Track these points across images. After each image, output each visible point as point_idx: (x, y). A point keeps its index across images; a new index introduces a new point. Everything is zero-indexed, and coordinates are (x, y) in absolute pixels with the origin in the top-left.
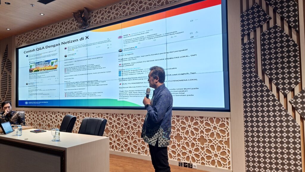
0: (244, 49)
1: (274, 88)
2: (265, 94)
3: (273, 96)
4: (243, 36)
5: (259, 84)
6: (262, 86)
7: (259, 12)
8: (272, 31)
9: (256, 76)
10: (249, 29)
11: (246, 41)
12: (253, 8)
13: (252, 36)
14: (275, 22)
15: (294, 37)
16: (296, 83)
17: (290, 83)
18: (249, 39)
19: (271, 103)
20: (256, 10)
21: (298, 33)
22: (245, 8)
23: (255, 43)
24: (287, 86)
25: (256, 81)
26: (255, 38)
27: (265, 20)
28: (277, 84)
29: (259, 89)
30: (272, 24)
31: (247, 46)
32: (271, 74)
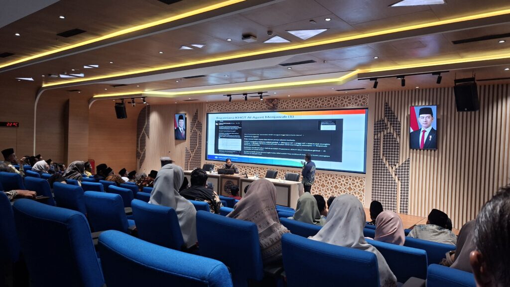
0: (375, 142)
1: (387, 163)
2: (383, 166)
3: (386, 167)
4: (375, 134)
5: (380, 161)
6: (382, 162)
7: (383, 123)
8: (389, 135)
9: (379, 157)
10: (378, 132)
11: (376, 137)
12: (380, 121)
13: (379, 136)
14: (390, 131)
15: (398, 140)
16: (397, 162)
17: (394, 162)
18: (377, 137)
19: (385, 171)
20: (382, 122)
21: (400, 137)
22: (376, 120)
23: (380, 139)
24: (393, 163)
25: (379, 159)
26: (380, 137)
27: (386, 128)
28: (389, 162)
29: (380, 163)
30: (388, 132)
31: (376, 141)
32: (386, 156)
